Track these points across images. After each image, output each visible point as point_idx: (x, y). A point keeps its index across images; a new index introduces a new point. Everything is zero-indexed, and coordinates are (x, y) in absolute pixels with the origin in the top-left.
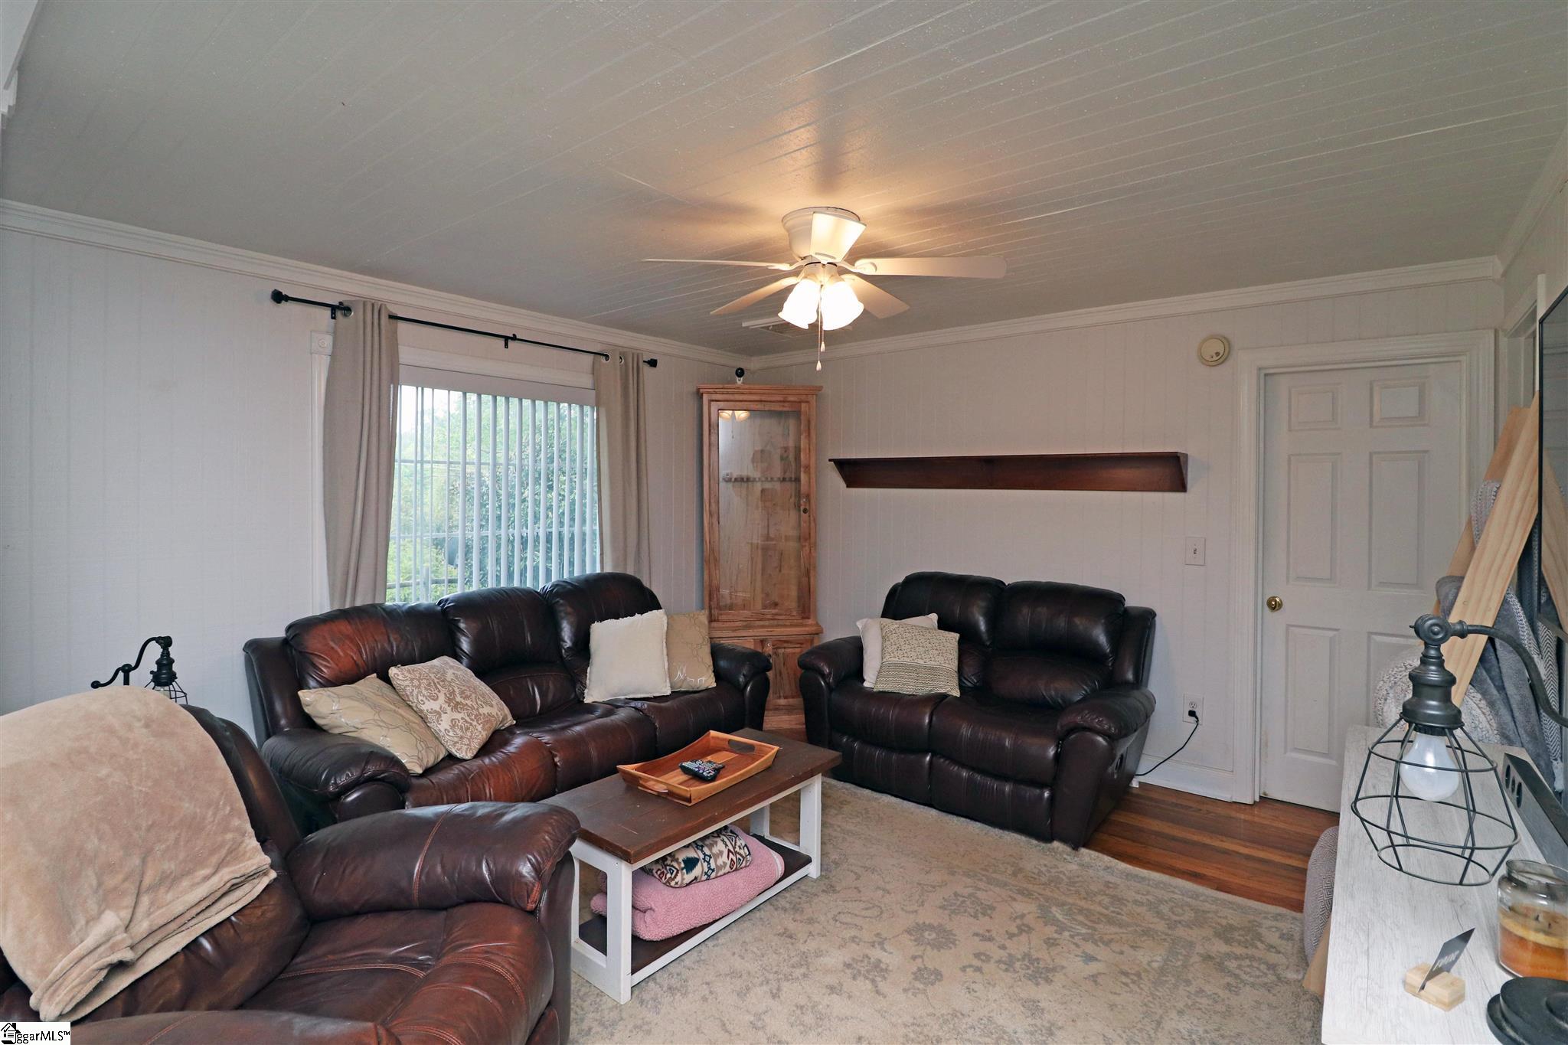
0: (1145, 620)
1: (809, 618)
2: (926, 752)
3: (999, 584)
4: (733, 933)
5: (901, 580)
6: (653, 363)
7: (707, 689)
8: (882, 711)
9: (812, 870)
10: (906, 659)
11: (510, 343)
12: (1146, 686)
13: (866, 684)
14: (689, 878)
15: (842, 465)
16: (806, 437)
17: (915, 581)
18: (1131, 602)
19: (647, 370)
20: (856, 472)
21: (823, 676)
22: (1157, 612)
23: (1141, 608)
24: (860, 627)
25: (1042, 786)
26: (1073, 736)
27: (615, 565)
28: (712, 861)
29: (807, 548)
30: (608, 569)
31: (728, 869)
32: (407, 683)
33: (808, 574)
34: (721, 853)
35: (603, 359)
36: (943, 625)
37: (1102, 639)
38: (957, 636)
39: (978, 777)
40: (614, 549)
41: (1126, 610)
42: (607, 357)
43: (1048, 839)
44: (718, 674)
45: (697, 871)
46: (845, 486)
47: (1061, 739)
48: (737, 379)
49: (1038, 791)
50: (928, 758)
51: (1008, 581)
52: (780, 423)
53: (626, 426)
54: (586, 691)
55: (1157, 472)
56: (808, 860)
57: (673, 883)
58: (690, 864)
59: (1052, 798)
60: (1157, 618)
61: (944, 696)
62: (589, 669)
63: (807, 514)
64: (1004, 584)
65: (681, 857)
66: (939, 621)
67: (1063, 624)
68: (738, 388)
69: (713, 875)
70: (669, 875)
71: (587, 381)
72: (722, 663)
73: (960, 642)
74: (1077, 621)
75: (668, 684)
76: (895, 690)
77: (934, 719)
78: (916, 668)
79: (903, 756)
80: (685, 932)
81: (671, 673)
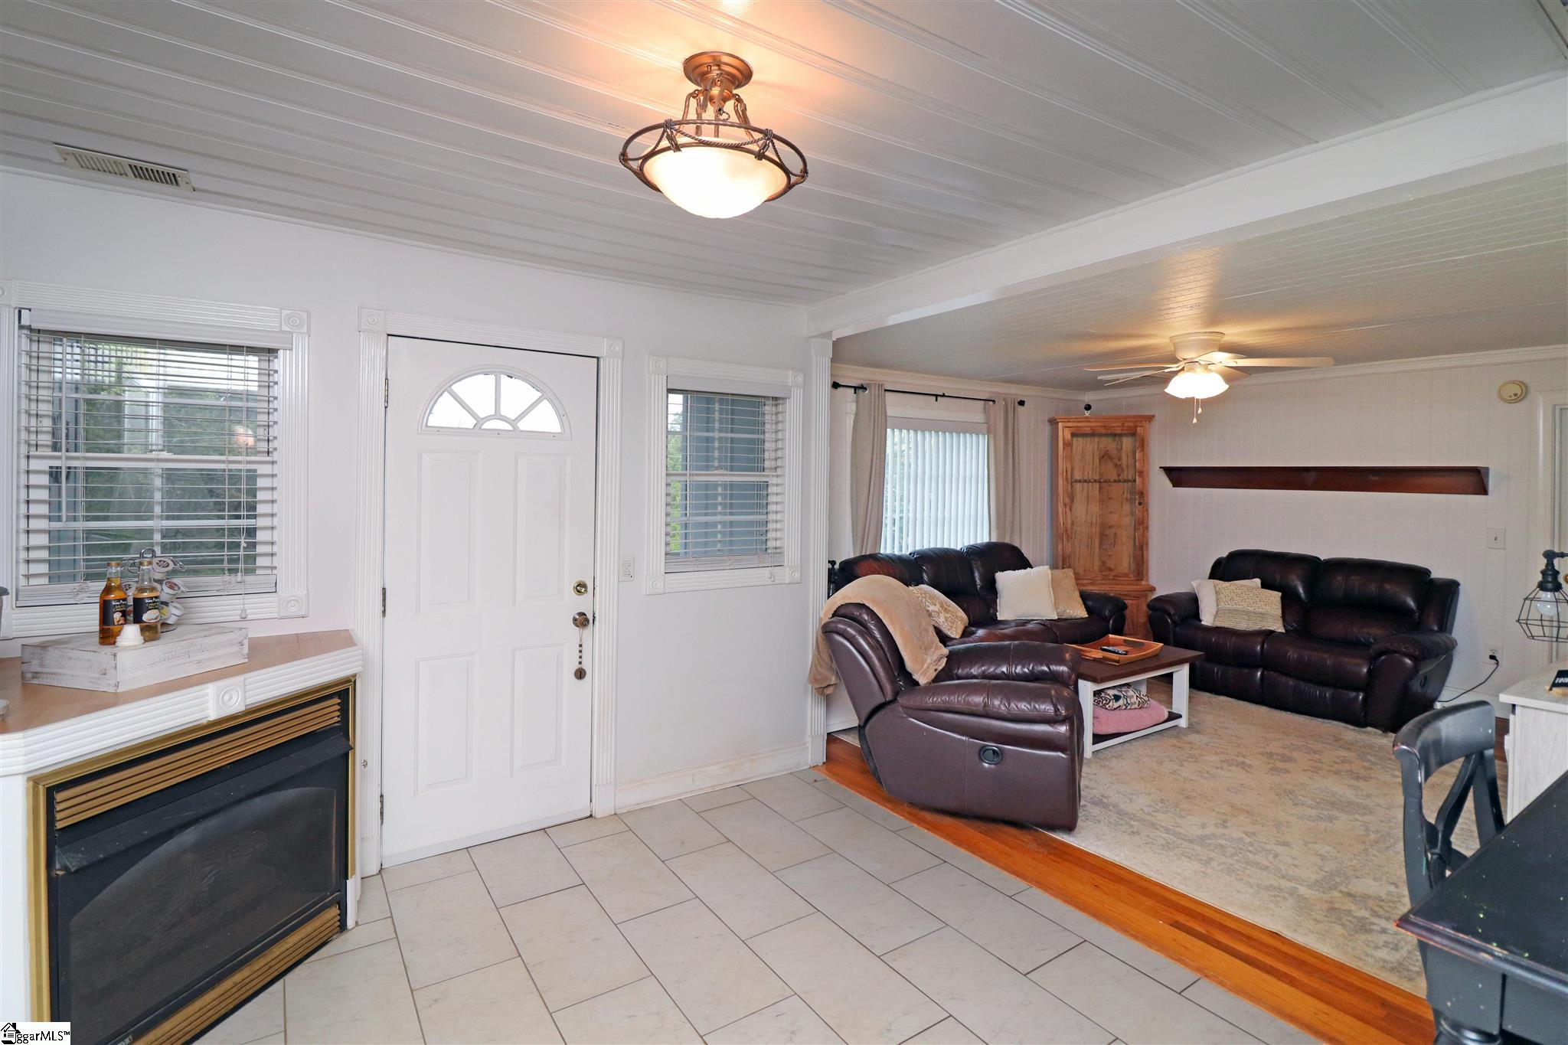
0: (1451, 589)
1: (1142, 580)
2: (1257, 667)
3: (1315, 560)
4: (1142, 742)
5: (1225, 555)
6: (1022, 403)
7: (1082, 618)
8: (1221, 639)
9: (1183, 723)
10: (1238, 607)
11: (939, 398)
12: (1450, 633)
13: (1203, 623)
14: (1116, 705)
15: (1169, 471)
16: (1140, 451)
17: (1236, 556)
18: (1436, 574)
19: (1020, 408)
20: (1179, 476)
21: (1169, 615)
22: (1460, 582)
23: (1445, 579)
24: (1194, 586)
25: (1357, 689)
26: (1383, 658)
27: (999, 536)
28: (1128, 699)
29: (1141, 529)
30: (994, 540)
31: (1136, 706)
32: (919, 595)
33: (1141, 548)
34: (1132, 696)
35: (991, 403)
36: (1264, 586)
37: (1411, 603)
38: (1280, 594)
39: (1303, 685)
40: (998, 528)
41: (1432, 581)
42: (994, 401)
43: (1365, 726)
44: (1088, 609)
45: (1121, 702)
46: (1171, 485)
47: (1372, 660)
48: (1086, 411)
49: (1354, 694)
50: (1259, 674)
51: (1323, 556)
52: (1115, 440)
53: (1006, 444)
54: (998, 613)
55: (1463, 480)
56: (1180, 716)
57: (1107, 706)
58: (1117, 698)
59: (1365, 699)
60: (1460, 587)
61: (1272, 632)
62: (998, 601)
63: (1141, 507)
64: (1320, 559)
65: (1111, 692)
66: (1262, 584)
67: (1374, 589)
68: (1086, 418)
69: (1129, 707)
70: (1104, 702)
71: (980, 418)
72: (1090, 603)
73: (1282, 598)
74: (1388, 586)
75: (1055, 613)
76: (1230, 627)
77: (1265, 646)
78: (1248, 613)
79: (1238, 670)
80: (1114, 734)
81: (1056, 605)
